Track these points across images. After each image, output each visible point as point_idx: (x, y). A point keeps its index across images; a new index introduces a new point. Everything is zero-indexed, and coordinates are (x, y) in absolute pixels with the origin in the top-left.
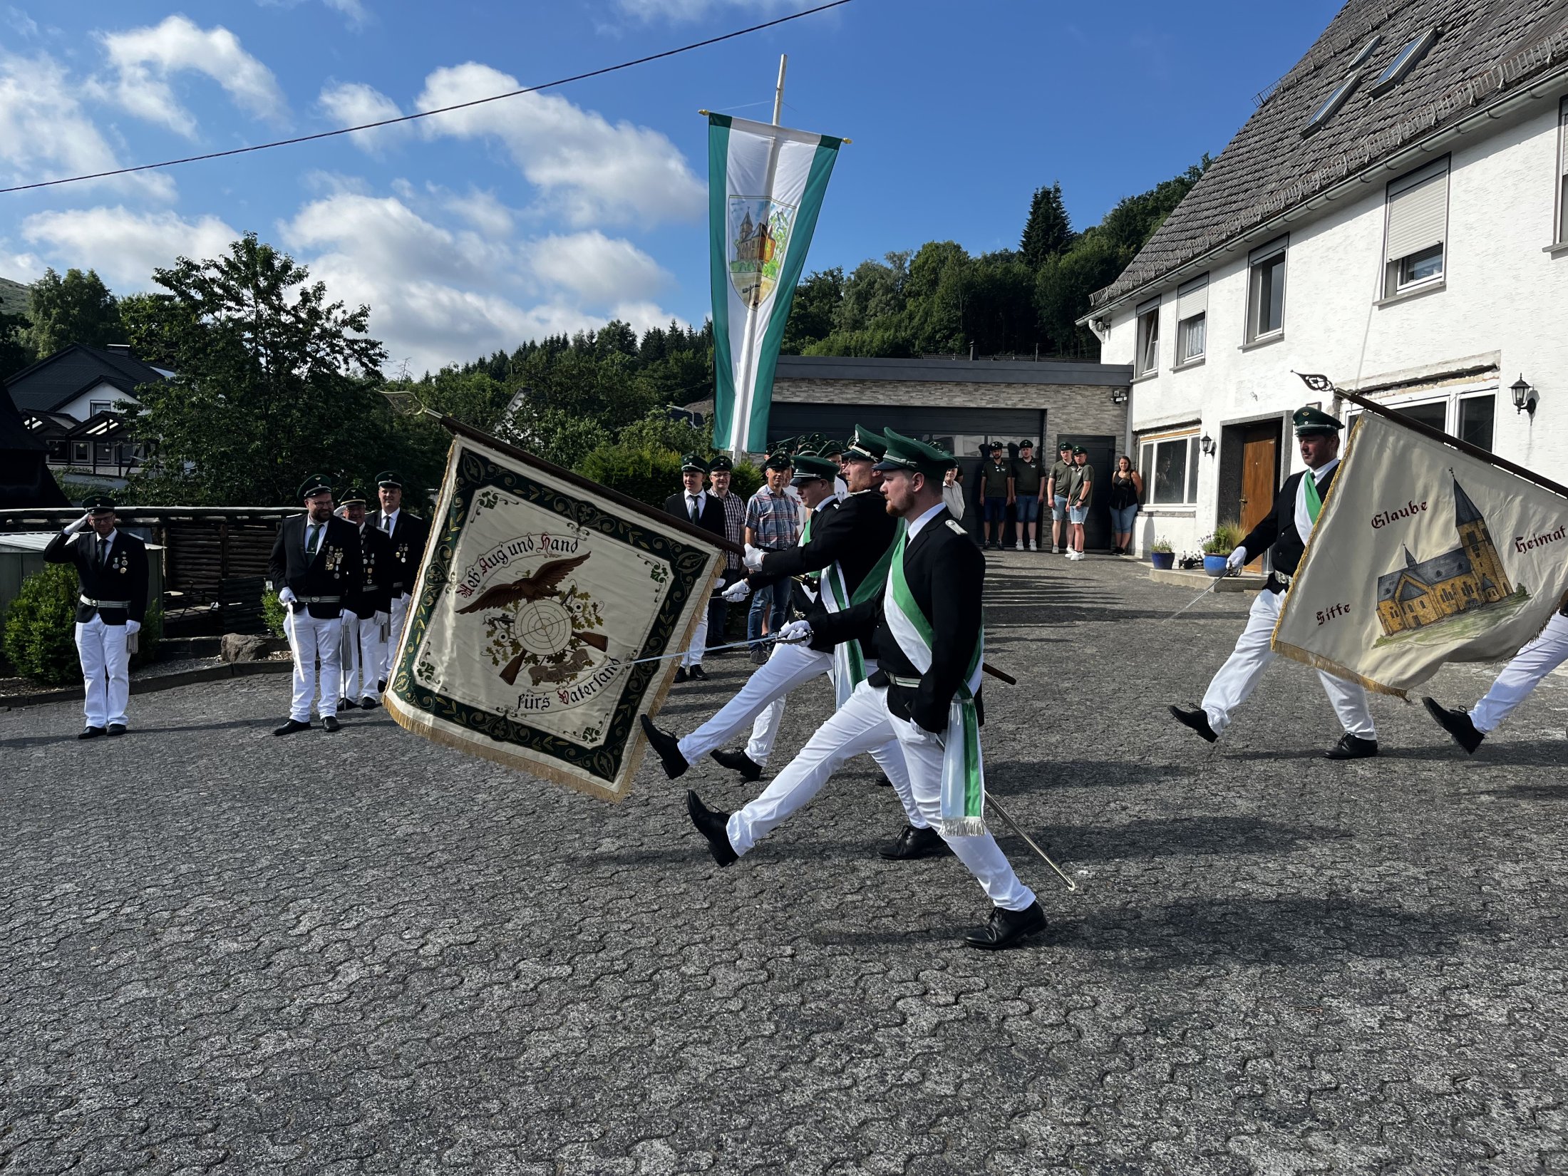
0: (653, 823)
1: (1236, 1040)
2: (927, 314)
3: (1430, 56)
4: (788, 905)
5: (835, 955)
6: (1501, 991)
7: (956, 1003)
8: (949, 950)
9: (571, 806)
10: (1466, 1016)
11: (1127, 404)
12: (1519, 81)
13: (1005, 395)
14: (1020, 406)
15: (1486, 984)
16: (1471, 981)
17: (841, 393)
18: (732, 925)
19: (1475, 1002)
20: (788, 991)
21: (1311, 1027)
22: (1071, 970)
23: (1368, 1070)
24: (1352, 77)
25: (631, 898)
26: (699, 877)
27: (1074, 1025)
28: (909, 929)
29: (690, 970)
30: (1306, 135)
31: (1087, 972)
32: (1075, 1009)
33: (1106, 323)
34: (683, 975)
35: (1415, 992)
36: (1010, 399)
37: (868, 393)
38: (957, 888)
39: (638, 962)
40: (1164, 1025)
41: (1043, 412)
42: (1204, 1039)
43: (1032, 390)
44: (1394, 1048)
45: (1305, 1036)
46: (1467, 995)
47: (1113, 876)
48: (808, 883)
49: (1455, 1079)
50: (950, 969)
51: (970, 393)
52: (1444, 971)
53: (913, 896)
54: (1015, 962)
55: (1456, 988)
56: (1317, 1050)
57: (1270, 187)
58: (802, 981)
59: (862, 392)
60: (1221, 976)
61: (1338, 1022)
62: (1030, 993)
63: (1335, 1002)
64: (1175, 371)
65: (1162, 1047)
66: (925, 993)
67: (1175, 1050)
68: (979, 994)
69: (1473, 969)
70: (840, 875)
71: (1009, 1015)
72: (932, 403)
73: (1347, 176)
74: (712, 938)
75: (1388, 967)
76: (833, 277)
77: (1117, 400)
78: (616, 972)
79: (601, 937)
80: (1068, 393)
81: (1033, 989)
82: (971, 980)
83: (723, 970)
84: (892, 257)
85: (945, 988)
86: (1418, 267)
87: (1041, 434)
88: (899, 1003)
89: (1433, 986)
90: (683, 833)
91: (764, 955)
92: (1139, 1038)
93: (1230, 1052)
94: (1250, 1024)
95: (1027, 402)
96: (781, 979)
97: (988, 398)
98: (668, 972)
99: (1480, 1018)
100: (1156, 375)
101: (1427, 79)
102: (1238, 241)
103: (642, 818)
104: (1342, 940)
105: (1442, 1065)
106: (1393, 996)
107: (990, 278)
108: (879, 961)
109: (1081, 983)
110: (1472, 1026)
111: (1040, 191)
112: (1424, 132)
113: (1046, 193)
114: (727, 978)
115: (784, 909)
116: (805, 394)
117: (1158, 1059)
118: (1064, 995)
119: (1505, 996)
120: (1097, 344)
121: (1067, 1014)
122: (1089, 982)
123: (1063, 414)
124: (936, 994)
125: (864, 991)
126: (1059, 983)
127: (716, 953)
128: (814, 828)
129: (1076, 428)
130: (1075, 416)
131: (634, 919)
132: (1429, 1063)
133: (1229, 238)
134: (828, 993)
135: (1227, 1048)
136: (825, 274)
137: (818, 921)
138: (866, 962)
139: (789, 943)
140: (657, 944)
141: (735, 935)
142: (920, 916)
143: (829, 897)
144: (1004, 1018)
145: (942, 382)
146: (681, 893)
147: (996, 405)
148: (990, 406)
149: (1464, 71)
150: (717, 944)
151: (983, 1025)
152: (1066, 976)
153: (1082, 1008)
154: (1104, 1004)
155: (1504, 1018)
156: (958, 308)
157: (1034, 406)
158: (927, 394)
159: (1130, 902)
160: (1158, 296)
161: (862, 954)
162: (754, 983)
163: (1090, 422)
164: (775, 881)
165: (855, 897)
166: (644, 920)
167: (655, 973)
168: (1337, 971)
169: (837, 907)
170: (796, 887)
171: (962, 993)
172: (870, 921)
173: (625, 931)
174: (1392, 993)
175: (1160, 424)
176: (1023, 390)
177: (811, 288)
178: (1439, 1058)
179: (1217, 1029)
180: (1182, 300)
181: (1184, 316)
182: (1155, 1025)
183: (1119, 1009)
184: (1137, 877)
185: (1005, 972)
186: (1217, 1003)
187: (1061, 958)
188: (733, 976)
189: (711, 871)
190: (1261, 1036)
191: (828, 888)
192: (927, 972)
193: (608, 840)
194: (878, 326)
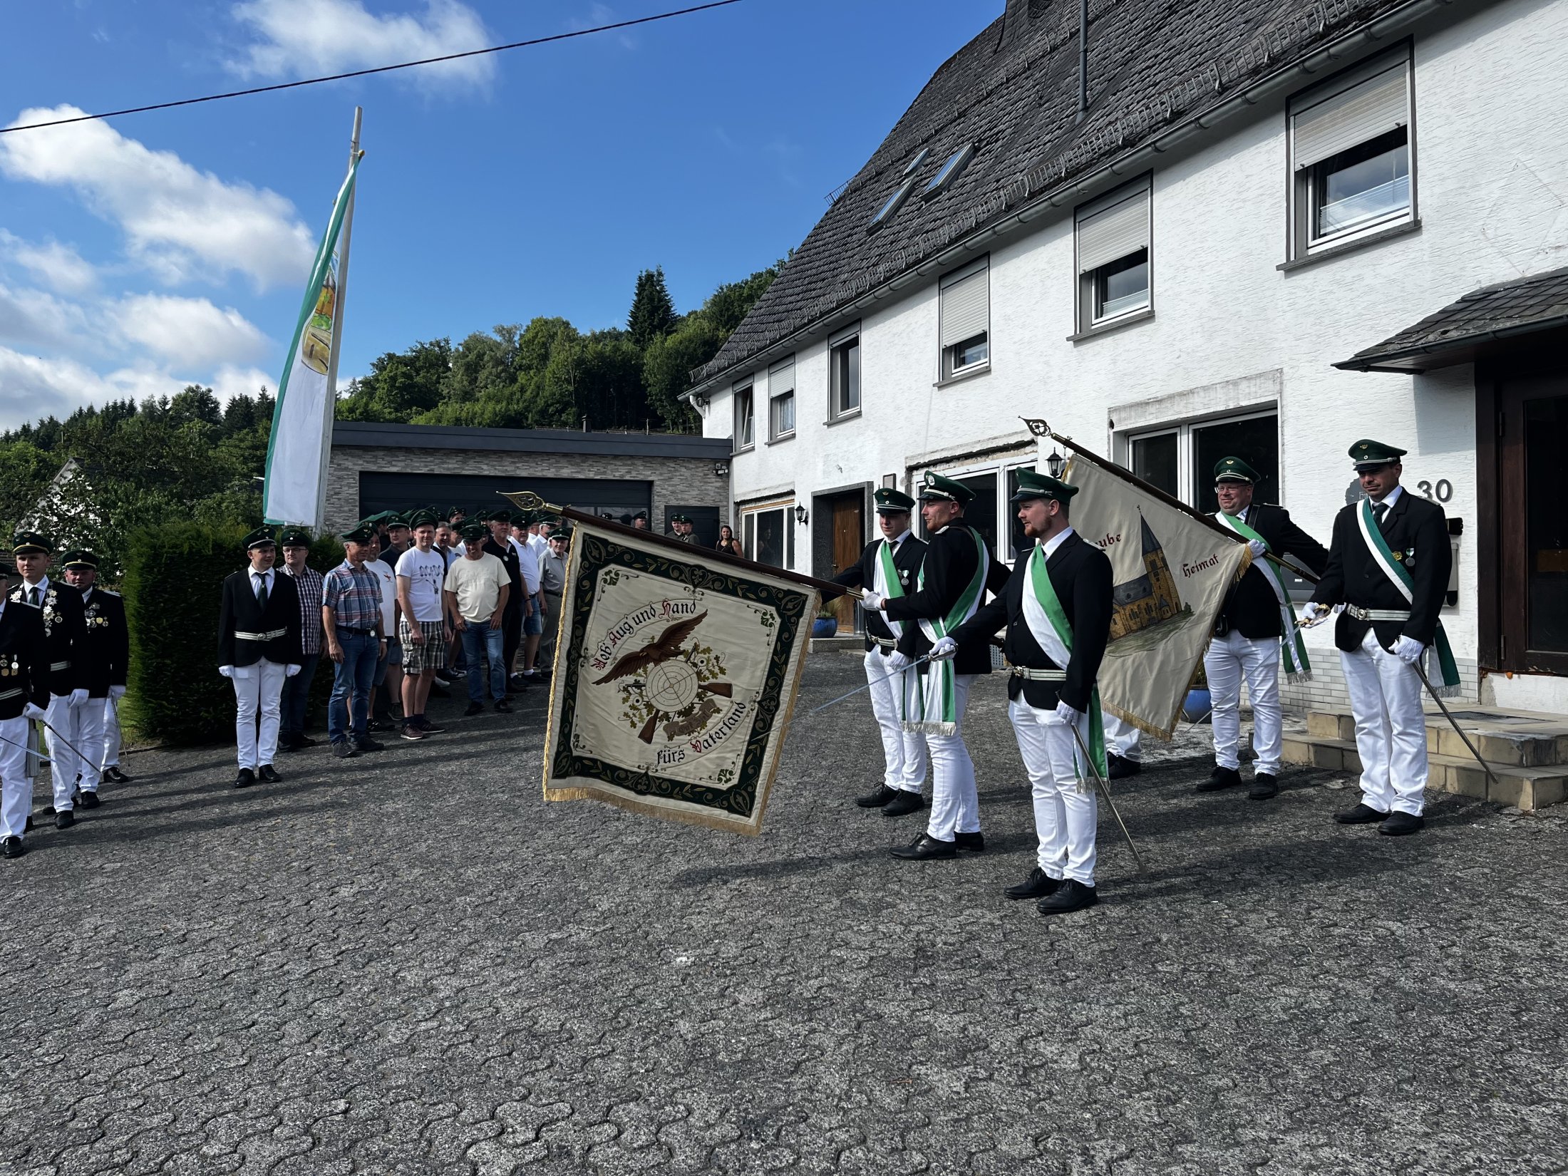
0: (189, 964)
1: (831, 1129)
2: (539, 387)
3: (970, 168)
4: (347, 1047)
5: (398, 1101)
6: (1072, 1034)
7: (537, 1139)
8: (533, 1074)
9: (83, 954)
10: (1042, 1066)
11: (728, 475)
12: (1042, 191)
13: (613, 467)
14: (628, 477)
15: (1058, 1028)
16: (1045, 1027)
17: (443, 463)
18: (273, 1083)
19: (1050, 1050)
20: (336, 1158)
21: (902, 1102)
22: (665, 1076)
23: (956, 1142)
24: (907, 184)
25: (145, 1065)
26: (239, 1025)
27: (665, 1143)
28: (490, 1055)
29: (211, 1150)
30: (871, 232)
31: (681, 1075)
32: (667, 1123)
33: (705, 399)
34: (205, 1156)
35: (995, 1046)
36: (617, 470)
37: (471, 462)
38: (547, 996)
39: (146, 1147)
40: (758, 1126)
41: (651, 483)
42: (799, 1135)
43: (639, 463)
44: (979, 1112)
45: (897, 1113)
46: (1042, 1043)
47: (712, 959)
48: (375, 1015)
49: (1037, 1139)
50: (532, 1099)
51: (578, 465)
52: (1021, 1020)
53: (497, 1012)
54: (605, 1076)
55: (1032, 1037)
56: (908, 1129)
57: (844, 277)
58: (354, 1142)
59: (464, 462)
60: (816, 1058)
61: (927, 1092)
62: (620, 1113)
63: (923, 1070)
64: (770, 445)
65: (755, 1152)
66: (502, 1133)
67: (769, 1153)
68: (563, 1123)
69: (1046, 1014)
70: (414, 998)
71: (595, 1144)
72: (539, 474)
73: (906, 270)
74: (246, 1103)
75: (970, 1023)
76: (440, 347)
77: (720, 472)
78: (117, 1165)
79: (101, 1121)
80: (672, 465)
81: (622, 1106)
82: (555, 1107)
83: (257, 1143)
84: (500, 330)
85: (525, 1123)
86: (969, 352)
87: (649, 505)
88: (470, 1151)
89: (1011, 1037)
90: (225, 972)
91: (310, 1116)
92: (733, 1146)
93: (824, 1146)
94: (843, 1108)
95: (634, 474)
96: (328, 1144)
97: (595, 469)
98: (183, 1157)
99: (1055, 1066)
100: (753, 449)
101: (967, 188)
102: (818, 325)
103: (174, 958)
104: (928, 998)
105: (1024, 1125)
106: (976, 1054)
107: (600, 356)
108: (450, 1101)
109: (675, 1090)
110: (1050, 1076)
111: (644, 274)
112: (967, 234)
113: (650, 277)
114: (260, 1152)
115: (342, 1052)
116: (403, 464)
117: (753, 1167)
118: (656, 1108)
119: (1076, 1040)
120: (699, 419)
121: (658, 1132)
122: (683, 1088)
123: (669, 485)
124: (513, 1132)
125: (430, 1143)
126: (652, 1094)
127: (249, 1122)
128: (390, 946)
129: (682, 499)
130: (680, 487)
131: (146, 1092)
132: (1012, 1125)
133: (810, 321)
134: (386, 1153)
135: (821, 1141)
136: (431, 344)
137: (384, 1060)
138: (435, 1104)
139: (342, 1096)
140: (174, 1121)
141: (275, 1095)
142: (503, 1037)
143: (398, 1029)
144: (590, 1148)
145: (548, 454)
146: (213, 1050)
147: (604, 477)
148: (598, 477)
149: (998, 181)
150: (251, 1111)
151: (566, 1162)
152: (658, 1085)
153: (674, 1121)
154: (698, 1112)
155: (1077, 1063)
156: (569, 382)
157: (641, 478)
158: (534, 465)
159: (728, 987)
160: (751, 373)
161: (432, 1095)
162: (294, 1154)
163: (695, 493)
164: (334, 1017)
165: (431, 1024)
166: (161, 1092)
167: (167, 1160)
168: (925, 1035)
169: (407, 1040)
170: (360, 1022)
171: (544, 1125)
172: (444, 1052)
173: (134, 1109)
174: (975, 1050)
175: (758, 495)
176: (629, 462)
177: (417, 358)
178: (1021, 1116)
179: (811, 1121)
180: (774, 378)
181: (774, 394)
182: (751, 1128)
183: (713, 1115)
184: (736, 958)
185: (593, 1091)
186: (811, 1089)
187: (655, 1063)
188: (268, 1149)
189: (256, 1016)
190: (853, 1120)
191: (400, 1017)
192: (505, 1106)
193: (125, 992)
194: (489, 398)
